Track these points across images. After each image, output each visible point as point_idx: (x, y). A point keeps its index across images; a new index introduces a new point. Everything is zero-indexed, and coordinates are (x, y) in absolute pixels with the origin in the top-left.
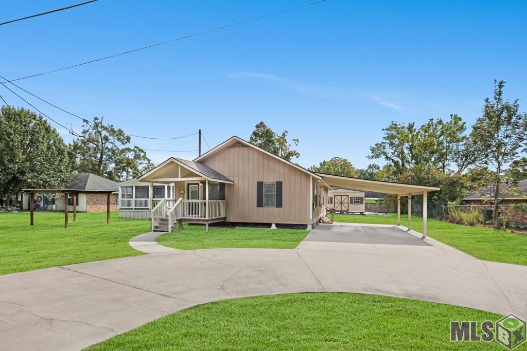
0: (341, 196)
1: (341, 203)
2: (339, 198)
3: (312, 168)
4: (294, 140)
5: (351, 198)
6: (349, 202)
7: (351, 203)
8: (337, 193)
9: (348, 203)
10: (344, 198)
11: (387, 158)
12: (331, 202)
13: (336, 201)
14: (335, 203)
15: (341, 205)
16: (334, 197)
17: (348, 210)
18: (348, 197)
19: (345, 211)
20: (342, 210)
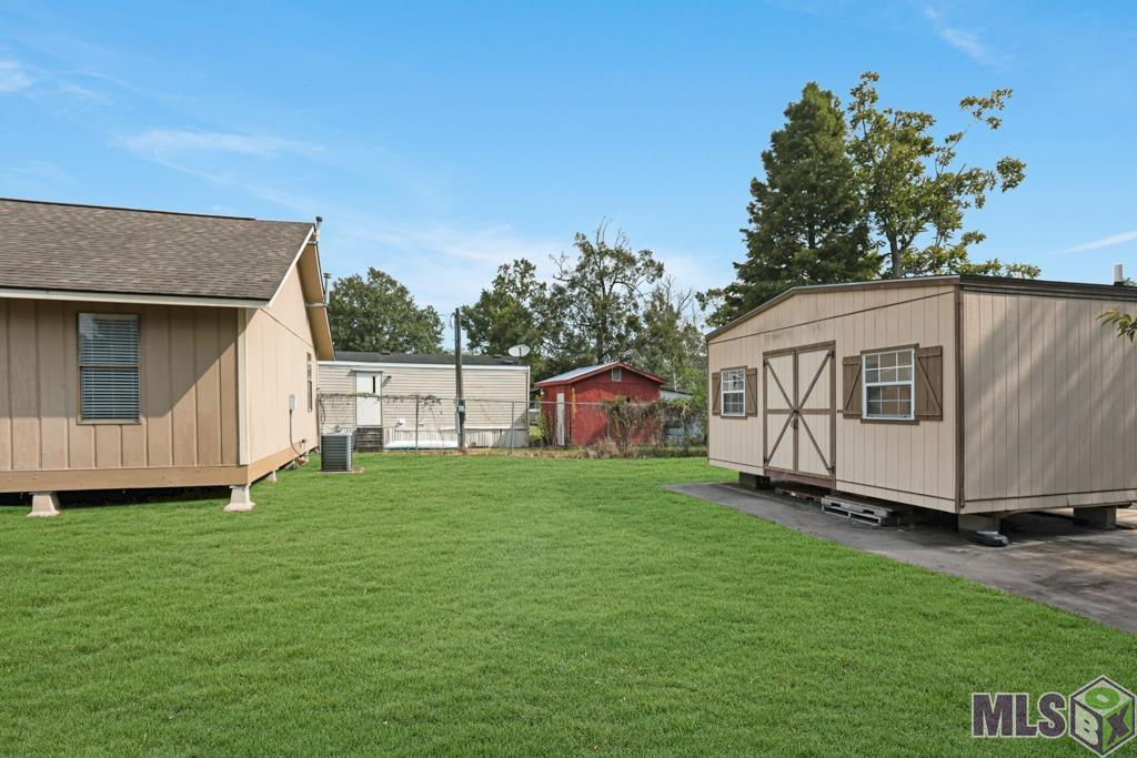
0: (795, 352)
1: (796, 413)
2: (784, 368)
5: (852, 364)
6: (840, 405)
7: (851, 412)
9: (832, 411)
10: (808, 363)
12: (752, 410)
13: (773, 397)
14: (767, 412)
15: (796, 427)
16: (765, 364)
17: (833, 470)
18: (832, 355)
19: (814, 477)
20: (803, 468)
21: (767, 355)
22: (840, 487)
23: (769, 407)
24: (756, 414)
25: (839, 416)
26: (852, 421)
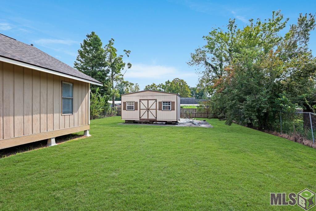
0: (148, 100)
1: (148, 110)
2: (145, 102)
3: (160, 85)
4: (125, 51)
5: (160, 103)
6: (158, 108)
7: (160, 109)
8: (143, 96)
9: (156, 109)
10: (151, 102)
11: (207, 64)
12: (136, 109)
13: (142, 107)
14: (140, 109)
15: (148, 112)
16: (140, 101)
17: (156, 118)
18: (156, 101)
19: (152, 119)
20: (149, 118)
21: (140, 100)
22: (157, 120)
23: (141, 108)
24: (137, 110)
25: (158, 110)
26: (160, 111)
